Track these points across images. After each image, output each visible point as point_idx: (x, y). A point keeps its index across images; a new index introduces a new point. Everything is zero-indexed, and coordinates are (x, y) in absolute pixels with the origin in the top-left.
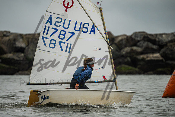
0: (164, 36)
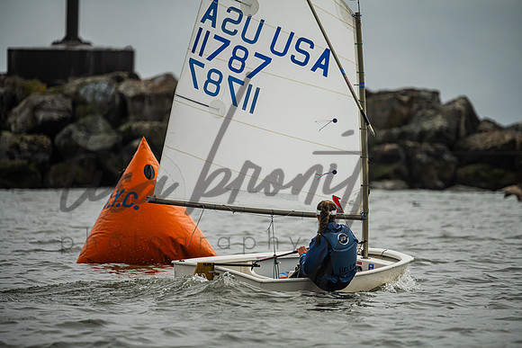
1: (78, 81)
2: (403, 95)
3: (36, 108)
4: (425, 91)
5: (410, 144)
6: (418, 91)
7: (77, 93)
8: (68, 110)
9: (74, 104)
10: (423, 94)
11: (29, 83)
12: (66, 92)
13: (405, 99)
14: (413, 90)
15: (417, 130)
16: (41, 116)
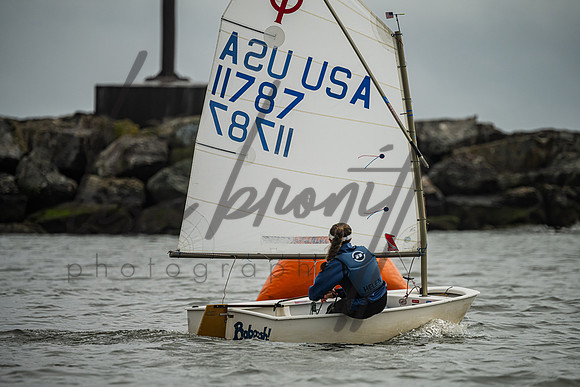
0: (443, 127)
1: (174, 122)
2: (540, 136)
3: (127, 151)
4: (565, 132)
5: (549, 187)
6: (558, 132)
7: (173, 135)
8: (163, 154)
9: (170, 147)
10: (563, 135)
11: (119, 124)
12: (162, 133)
13: (544, 141)
14: (551, 131)
15: (557, 174)
16: (133, 160)
